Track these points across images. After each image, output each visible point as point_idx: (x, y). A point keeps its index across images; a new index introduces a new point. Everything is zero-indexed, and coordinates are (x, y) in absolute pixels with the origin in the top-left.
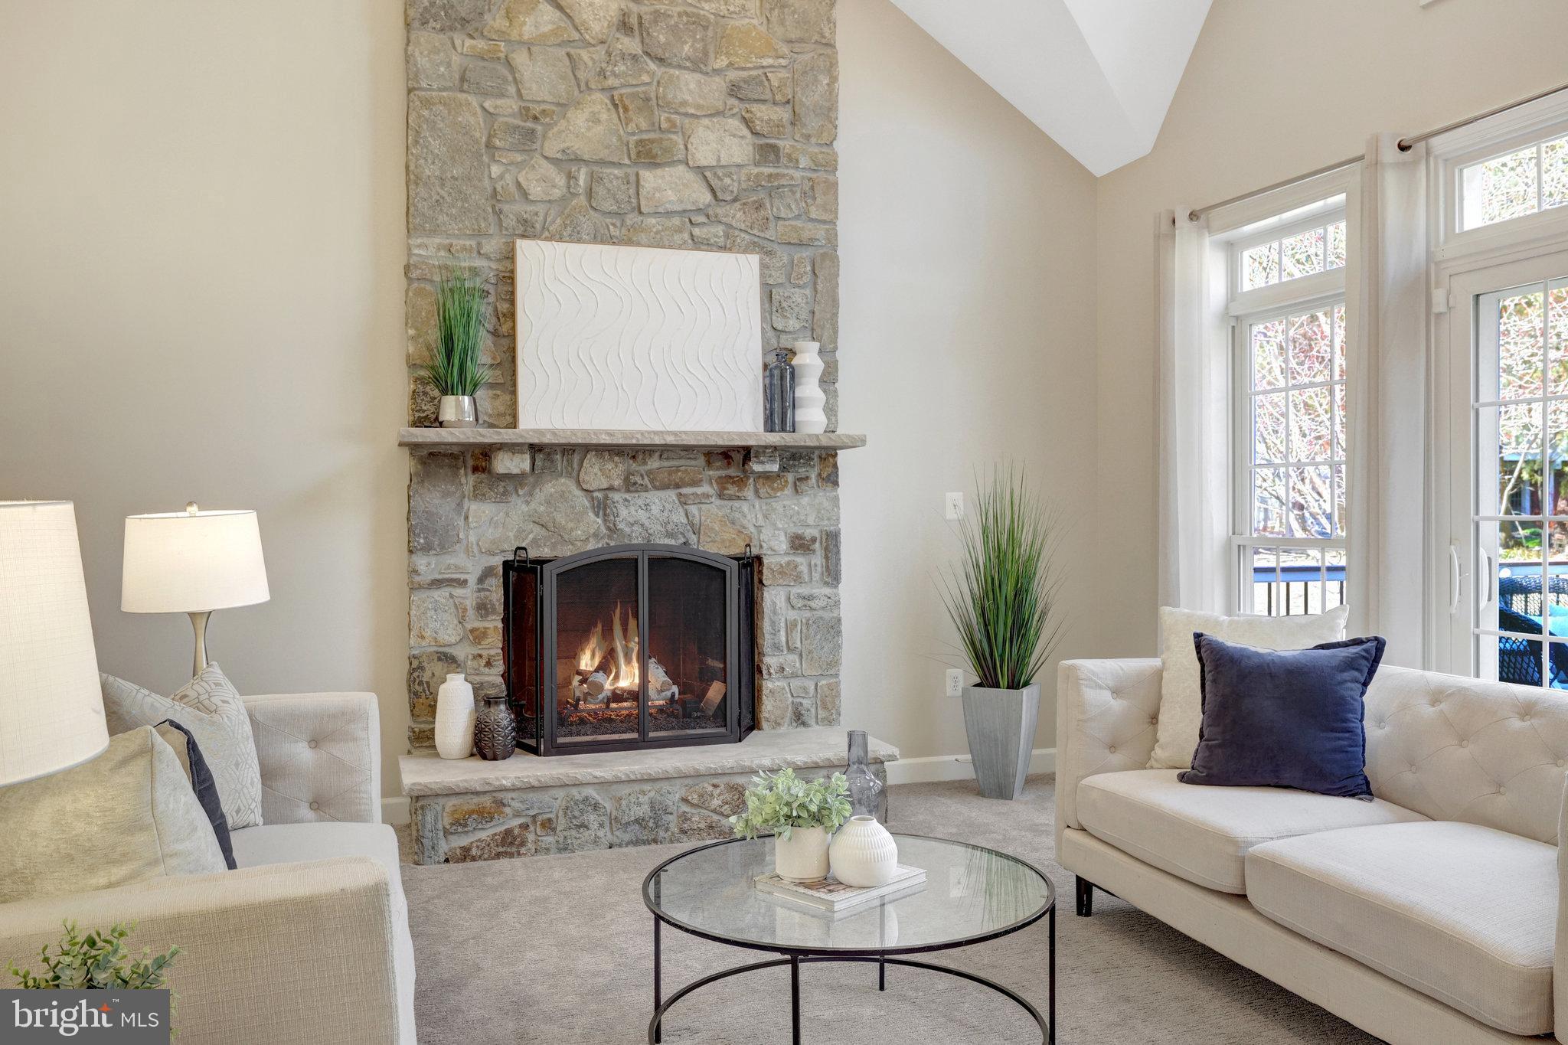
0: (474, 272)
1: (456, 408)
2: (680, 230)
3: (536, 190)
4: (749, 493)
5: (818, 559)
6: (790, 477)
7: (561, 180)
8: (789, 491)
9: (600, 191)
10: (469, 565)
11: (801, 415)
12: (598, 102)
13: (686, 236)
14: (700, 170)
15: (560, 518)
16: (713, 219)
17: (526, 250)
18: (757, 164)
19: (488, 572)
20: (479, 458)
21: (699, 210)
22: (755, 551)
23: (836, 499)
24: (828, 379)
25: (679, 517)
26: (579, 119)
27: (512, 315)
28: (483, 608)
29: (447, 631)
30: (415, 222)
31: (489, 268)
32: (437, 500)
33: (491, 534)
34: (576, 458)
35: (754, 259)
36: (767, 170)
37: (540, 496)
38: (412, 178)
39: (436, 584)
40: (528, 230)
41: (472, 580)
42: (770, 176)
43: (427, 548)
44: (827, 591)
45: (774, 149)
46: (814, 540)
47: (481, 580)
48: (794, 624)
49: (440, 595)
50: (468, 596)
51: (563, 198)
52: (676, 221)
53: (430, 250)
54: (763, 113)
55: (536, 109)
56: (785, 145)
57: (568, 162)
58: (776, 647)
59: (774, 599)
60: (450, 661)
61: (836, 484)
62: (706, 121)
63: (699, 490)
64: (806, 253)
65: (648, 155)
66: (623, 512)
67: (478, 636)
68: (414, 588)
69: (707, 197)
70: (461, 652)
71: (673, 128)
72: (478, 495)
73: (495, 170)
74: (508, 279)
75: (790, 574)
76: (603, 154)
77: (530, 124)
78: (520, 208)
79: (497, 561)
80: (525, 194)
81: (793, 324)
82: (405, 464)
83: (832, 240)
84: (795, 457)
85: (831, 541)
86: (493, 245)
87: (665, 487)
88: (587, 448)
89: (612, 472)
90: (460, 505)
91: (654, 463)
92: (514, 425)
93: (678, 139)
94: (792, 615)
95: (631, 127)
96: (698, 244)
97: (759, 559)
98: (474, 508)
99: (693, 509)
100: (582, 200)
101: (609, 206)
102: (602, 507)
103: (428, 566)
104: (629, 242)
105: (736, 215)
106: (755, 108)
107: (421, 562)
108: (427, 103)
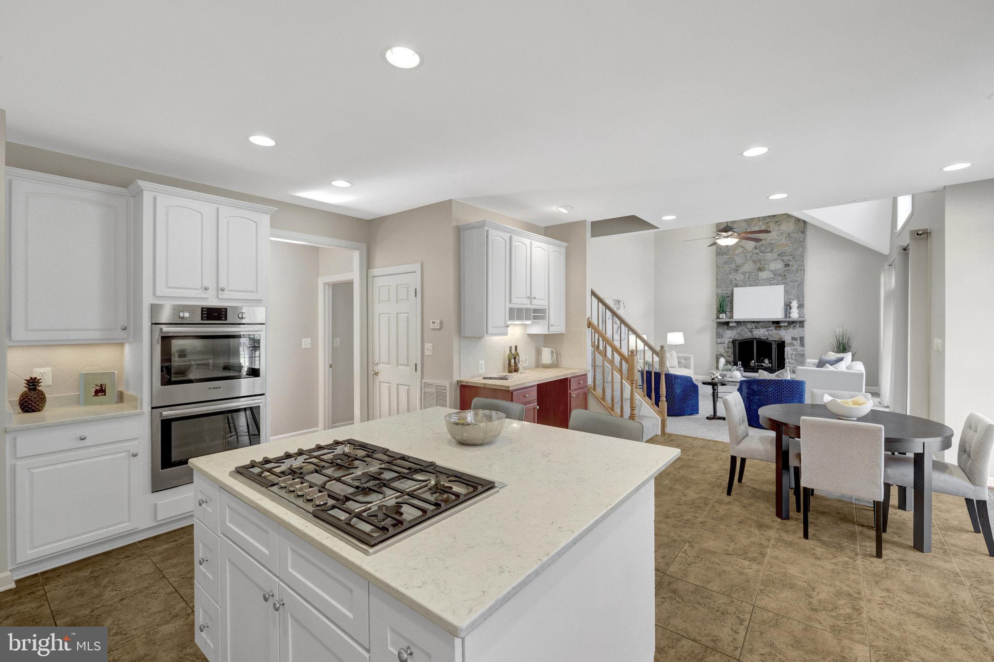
0: (727, 294)
1: (722, 316)
2: (767, 282)
3: (738, 279)
4: (782, 329)
5: (799, 342)
6: (792, 326)
7: (743, 277)
8: (791, 329)
9: (750, 277)
10: (726, 341)
11: (792, 315)
12: (750, 262)
13: (768, 283)
14: (771, 271)
15: (743, 333)
16: (774, 279)
17: (735, 289)
18: (785, 267)
19: (729, 342)
20: (727, 323)
21: (771, 278)
22: (783, 340)
23: (804, 331)
24: (801, 306)
25: (767, 333)
26: (746, 266)
27: (733, 300)
28: (728, 348)
29: (722, 351)
30: (718, 287)
31: (729, 293)
32: (721, 330)
33: (730, 335)
34: (746, 323)
35: (783, 286)
36: (786, 269)
37: (738, 330)
38: (717, 280)
39: (720, 343)
40: (737, 286)
41: (726, 343)
42: (787, 270)
43: (719, 338)
44: (801, 348)
45: (789, 265)
46: (797, 338)
47: (728, 342)
48: (793, 354)
49: (721, 345)
50: (726, 345)
51: (743, 280)
52: (766, 281)
53: (720, 291)
54: (785, 258)
55: (738, 265)
56: (791, 263)
57: (744, 273)
58: (788, 358)
59: (788, 350)
60: (722, 356)
61: (803, 327)
62: (773, 262)
63: (770, 329)
64: (797, 283)
65: (760, 270)
66: (755, 332)
67: (727, 352)
68: (717, 344)
69: (773, 275)
70: (724, 354)
71: (765, 264)
72: (727, 329)
73: (731, 277)
74: (732, 294)
75: (791, 344)
76: (751, 271)
77: (737, 268)
78: (735, 282)
79: (731, 340)
80: (736, 280)
81: (792, 297)
82: (715, 325)
83: (803, 280)
84: (792, 323)
85: (802, 339)
86: (730, 289)
87: (763, 328)
88: (748, 322)
89: (753, 325)
90: (724, 331)
91: (761, 324)
92: (733, 318)
93: (767, 266)
94: (792, 352)
95: (757, 265)
96: (771, 284)
97: (784, 341)
98: (726, 331)
99: (770, 332)
100: (747, 279)
101: (753, 280)
102: (751, 331)
103: (719, 340)
104: (756, 286)
105: (779, 278)
106: (784, 258)
107: (718, 340)
108: (719, 268)
